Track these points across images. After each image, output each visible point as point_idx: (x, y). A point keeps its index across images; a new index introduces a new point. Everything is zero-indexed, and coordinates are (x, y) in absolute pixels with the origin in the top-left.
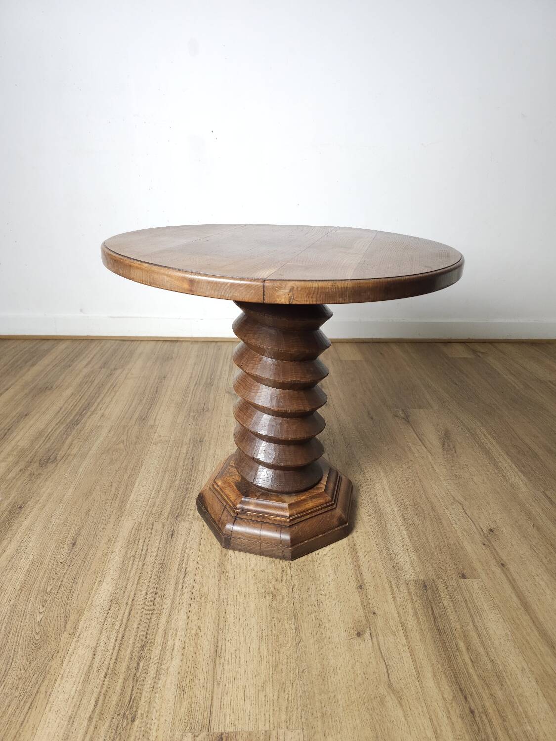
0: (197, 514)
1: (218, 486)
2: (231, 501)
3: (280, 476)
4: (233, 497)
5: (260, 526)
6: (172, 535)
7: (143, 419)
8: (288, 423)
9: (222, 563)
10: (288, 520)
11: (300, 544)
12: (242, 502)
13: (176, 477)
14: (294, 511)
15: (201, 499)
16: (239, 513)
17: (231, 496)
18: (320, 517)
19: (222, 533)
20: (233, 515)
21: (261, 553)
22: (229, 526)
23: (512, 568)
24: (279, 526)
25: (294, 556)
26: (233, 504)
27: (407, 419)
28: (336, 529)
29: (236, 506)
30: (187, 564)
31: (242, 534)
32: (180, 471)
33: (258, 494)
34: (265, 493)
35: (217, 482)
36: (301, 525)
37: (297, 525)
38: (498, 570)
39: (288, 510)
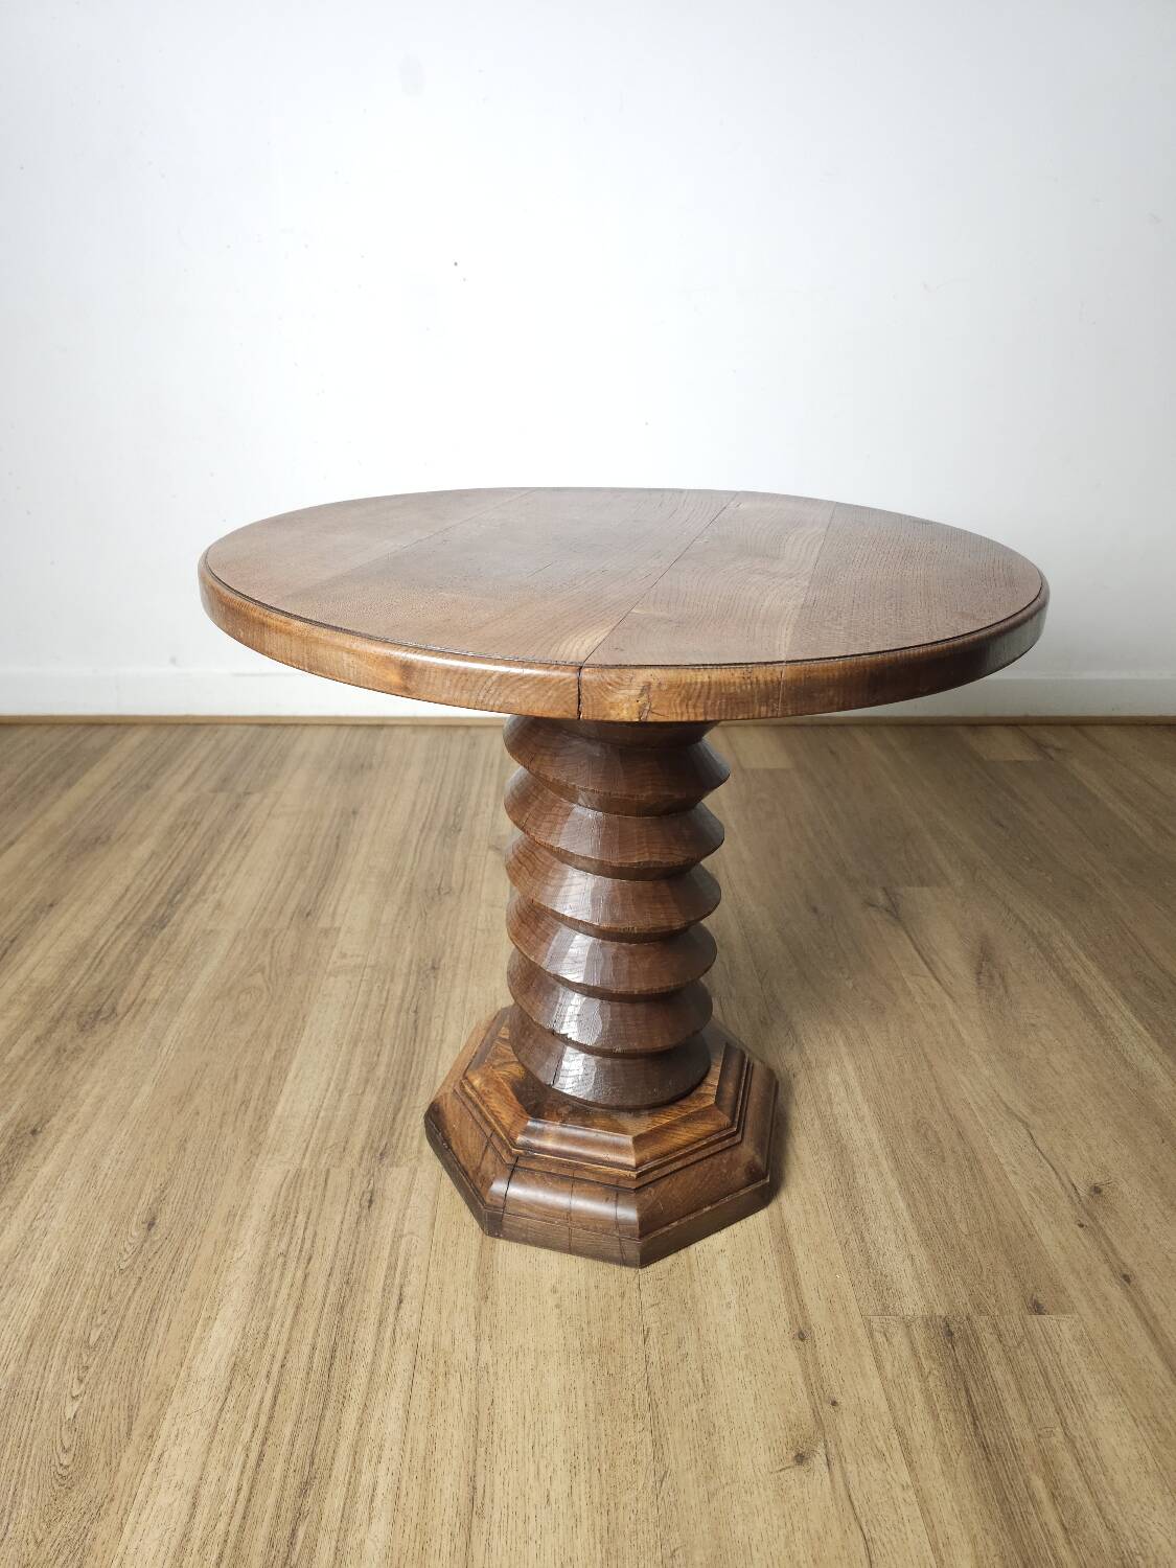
0: (427, 1148)
1: (473, 1088)
2: (503, 1128)
3: (614, 1071)
4: (506, 1117)
5: (570, 1189)
6: (371, 1202)
7: (307, 914)
8: (631, 954)
9: (485, 1273)
10: (634, 1175)
11: (660, 1232)
12: (528, 1132)
13: (378, 1055)
14: (647, 1153)
15: (435, 1118)
16: (521, 1155)
17: (504, 1116)
18: (706, 1164)
19: (483, 1202)
20: (509, 1160)
21: (571, 1250)
22: (499, 1187)
23: (1148, 1286)
24: (614, 1189)
25: (647, 1259)
26: (507, 1134)
27: (895, 912)
28: (742, 1192)
29: (512, 1140)
30: (405, 1275)
31: (531, 1205)
33: (564, 1111)
34: (580, 1111)
35: (471, 1077)
36: (664, 1184)
37: (654, 1187)
38: (1115, 1292)
39: (633, 1152)
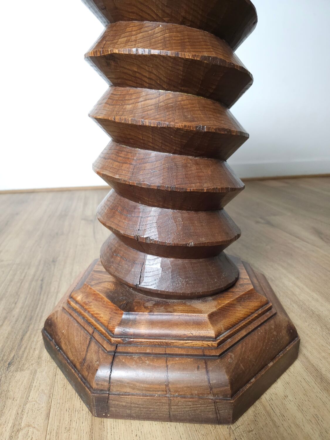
0: (46, 354)
1: (77, 302)
2: (102, 324)
3: (185, 268)
4: (104, 315)
5: (165, 365)
8: (197, 164)
10: (215, 344)
12: (123, 323)
14: (222, 324)
16: (119, 343)
17: (102, 315)
18: (261, 330)
19: (90, 388)
20: (109, 348)
21: (171, 418)
22: (103, 373)
24: (201, 359)
26: (107, 328)
29: (111, 332)
31: (132, 384)
32: (23, 296)
33: (149, 304)
35: (75, 296)
36: (238, 348)
37: (232, 352)
39: (210, 326)
